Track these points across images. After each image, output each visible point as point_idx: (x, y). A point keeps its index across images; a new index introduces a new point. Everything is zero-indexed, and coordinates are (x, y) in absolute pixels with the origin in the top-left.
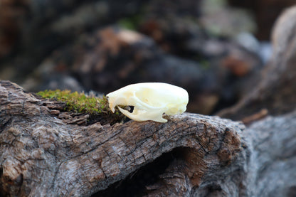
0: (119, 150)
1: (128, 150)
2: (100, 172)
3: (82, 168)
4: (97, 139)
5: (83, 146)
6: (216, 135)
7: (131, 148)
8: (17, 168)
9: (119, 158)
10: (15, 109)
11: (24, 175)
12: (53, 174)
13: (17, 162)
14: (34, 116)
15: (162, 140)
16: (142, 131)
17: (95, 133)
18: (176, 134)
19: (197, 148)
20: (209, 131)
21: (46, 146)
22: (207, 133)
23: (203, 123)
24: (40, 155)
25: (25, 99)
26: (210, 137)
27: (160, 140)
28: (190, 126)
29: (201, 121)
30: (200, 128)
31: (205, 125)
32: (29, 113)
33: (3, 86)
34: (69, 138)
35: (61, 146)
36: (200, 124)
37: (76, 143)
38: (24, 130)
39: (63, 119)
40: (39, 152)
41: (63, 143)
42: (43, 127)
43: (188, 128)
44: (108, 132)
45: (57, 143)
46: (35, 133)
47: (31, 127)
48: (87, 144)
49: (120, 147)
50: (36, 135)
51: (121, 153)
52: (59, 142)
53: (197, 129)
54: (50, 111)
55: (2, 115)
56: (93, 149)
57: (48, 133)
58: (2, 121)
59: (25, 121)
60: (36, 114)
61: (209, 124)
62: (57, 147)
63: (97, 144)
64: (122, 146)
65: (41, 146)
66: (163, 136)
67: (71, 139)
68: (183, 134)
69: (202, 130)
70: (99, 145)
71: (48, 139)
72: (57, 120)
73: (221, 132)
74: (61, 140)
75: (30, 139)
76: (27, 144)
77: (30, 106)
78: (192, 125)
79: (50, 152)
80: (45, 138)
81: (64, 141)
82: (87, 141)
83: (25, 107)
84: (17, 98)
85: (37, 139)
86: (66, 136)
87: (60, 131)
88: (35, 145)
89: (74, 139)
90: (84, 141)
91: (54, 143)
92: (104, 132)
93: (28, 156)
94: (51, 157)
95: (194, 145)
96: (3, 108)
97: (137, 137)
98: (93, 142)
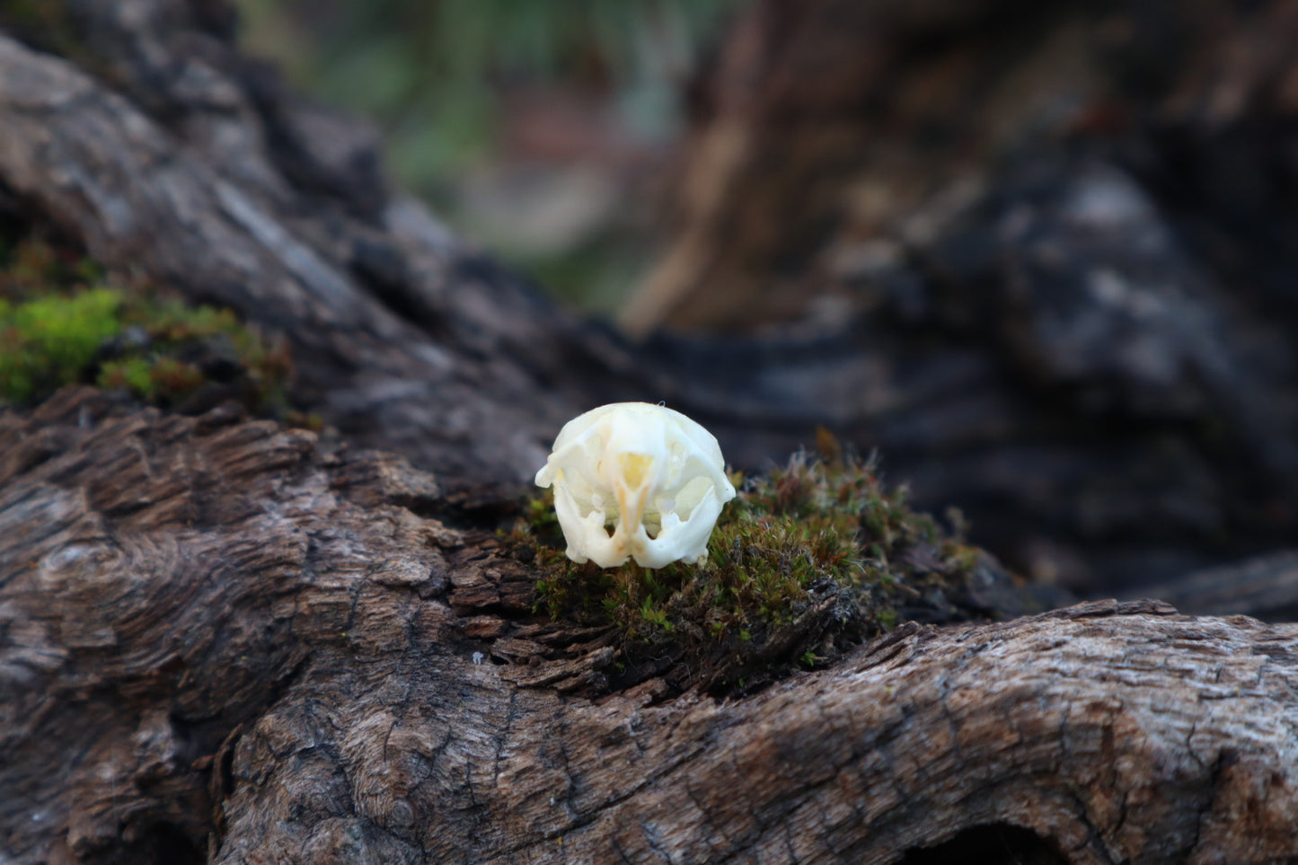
0: (676, 840)
1: (718, 840)
4: (601, 777)
5: (537, 810)
6: (1155, 789)
7: (731, 829)
10: (321, 617)
14: (381, 654)
15: (881, 801)
16: (781, 757)
17: (593, 752)
18: (949, 772)
19: (1068, 840)
20: (1126, 764)
21: (379, 806)
22: (1115, 774)
23: (1101, 718)
24: (334, 854)
25: (371, 567)
26: (1126, 796)
27: (870, 800)
28: (1027, 739)
29: (1096, 707)
30: (1079, 747)
31: (1108, 730)
32: (364, 638)
33: (332, 487)
34: (489, 767)
35: (442, 807)
36: (1079, 727)
37: (505, 797)
38: (323, 725)
39: (507, 663)
40: (334, 839)
41: (456, 793)
42: (384, 715)
43: (1013, 747)
44: (651, 747)
45: (423, 797)
46: (349, 745)
47: (353, 710)
48: (552, 800)
49: (682, 827)
50: (353, 754)
51: (684, 855)
52: (436, 790)
53: (1060, 751)
54: (462, 623)
55: (276, 639)
56: (584, 820)
57: (388, 753)
58: (277, 667)
59: (349, 671)
60: (389, 646)
61: (1130, 727)
62: (425, 814)
63: (600, 798)
64: (692, 823)
65: (363, 806)
66: (885, 780)
67: (493, 775)
68: (990, 772)
69: (1092, 754)
70: (608, 804)
71: (383, 780)
72: (480, 671)
73: (1179, 774)
74: (447, 778)
75: (329, 770)
76: (303, 797)
77: (378, 606)
78: (1032, 734)
79: (394, 835)
80: (372, 775)
81: (462, 783)
82: (552, 787)
83: (358, 609)
84: (344, 560)
85: (354, 769)
86: (477, 759)
87: (454, 736)
88: (341, 801)
89: (502, 775)
90: (538, 789)
91: (408, 798)
92: (634, 746)
93: (288, 855)
94: (400, 853)
95: (1054, 821)
96: (287, 608)
97: (759, 782)
98: (586, 790)
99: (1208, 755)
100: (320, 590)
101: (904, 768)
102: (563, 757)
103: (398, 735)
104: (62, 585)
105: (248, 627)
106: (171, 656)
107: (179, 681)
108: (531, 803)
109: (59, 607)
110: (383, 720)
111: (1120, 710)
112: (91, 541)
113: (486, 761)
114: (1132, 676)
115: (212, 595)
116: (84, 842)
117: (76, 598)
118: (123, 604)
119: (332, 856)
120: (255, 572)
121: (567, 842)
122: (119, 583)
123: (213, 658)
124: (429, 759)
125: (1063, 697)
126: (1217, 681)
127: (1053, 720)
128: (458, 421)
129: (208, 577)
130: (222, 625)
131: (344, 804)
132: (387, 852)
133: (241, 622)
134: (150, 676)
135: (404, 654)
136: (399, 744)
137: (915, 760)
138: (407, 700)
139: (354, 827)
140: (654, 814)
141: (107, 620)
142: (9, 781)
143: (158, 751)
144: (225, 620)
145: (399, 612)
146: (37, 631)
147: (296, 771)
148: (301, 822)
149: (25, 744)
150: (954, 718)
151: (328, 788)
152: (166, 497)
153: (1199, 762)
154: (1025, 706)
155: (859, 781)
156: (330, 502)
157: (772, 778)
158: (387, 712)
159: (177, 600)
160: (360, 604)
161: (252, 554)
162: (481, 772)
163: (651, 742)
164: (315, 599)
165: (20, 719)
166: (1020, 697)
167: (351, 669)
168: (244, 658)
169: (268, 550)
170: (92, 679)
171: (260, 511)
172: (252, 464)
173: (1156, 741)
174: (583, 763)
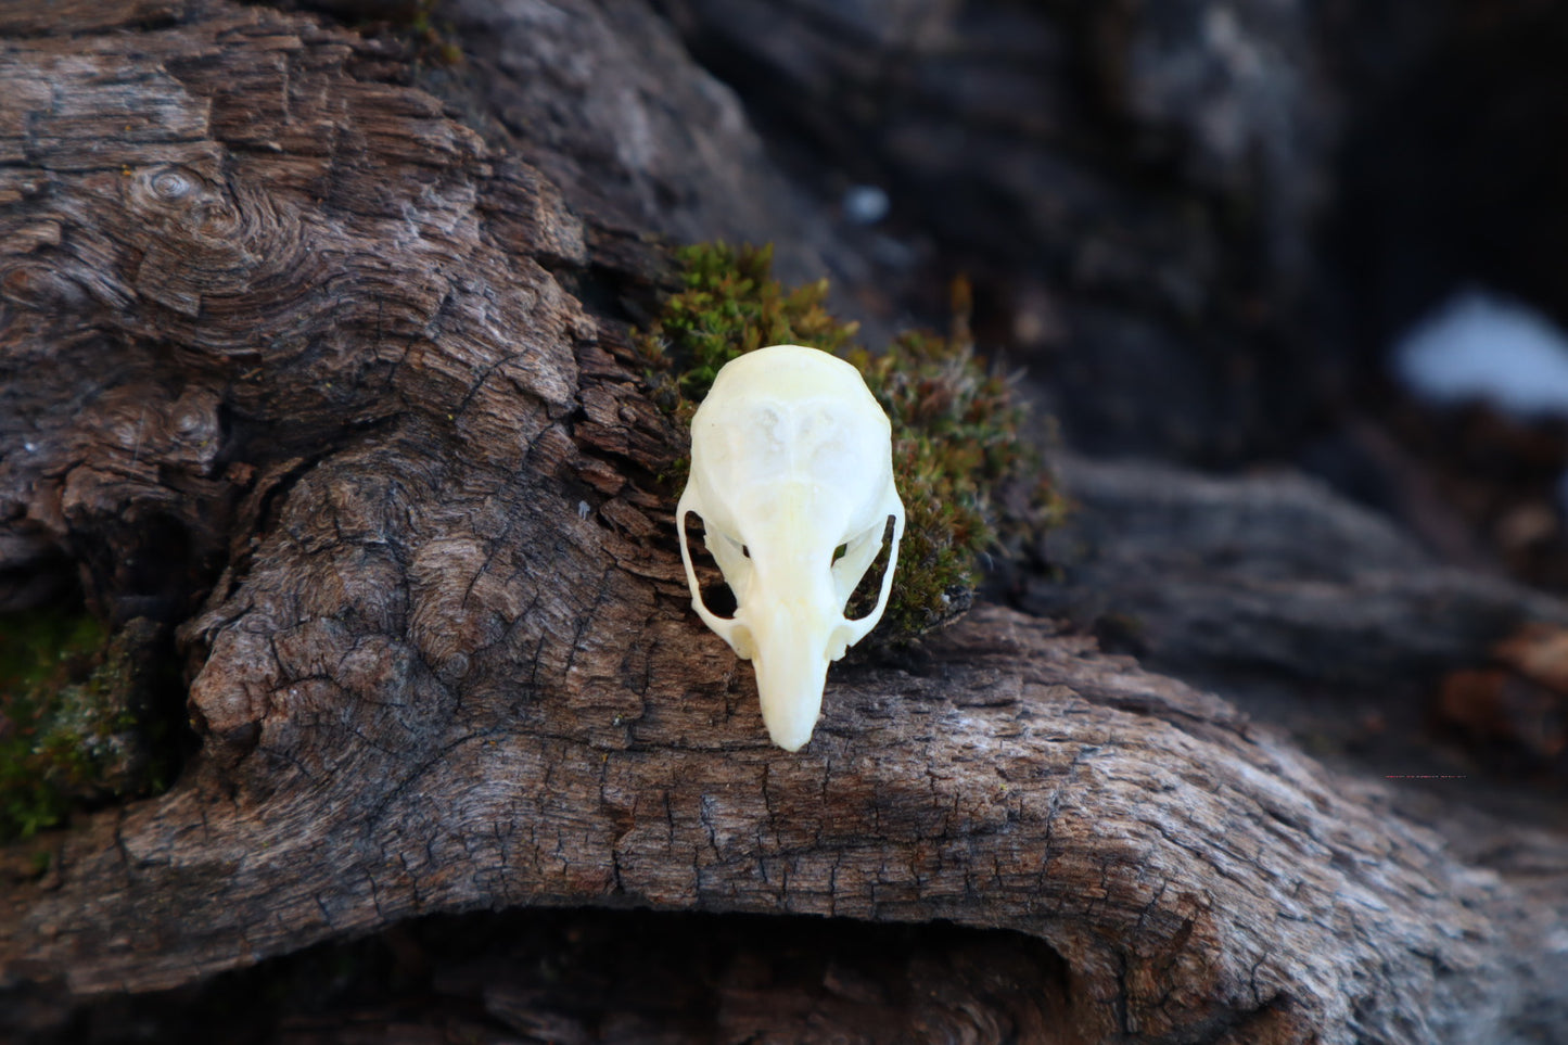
0: (730, 823)
1: (769, 841)
2: (604, 862)
3: (543, 805)
4: (676, 718)
5: (597, 721)
7: (786, 838)
8: (253, 691)
9: (710, 856)
10: (431, 384)
11: (266, 733)
12: (403, 772)
13: (268, 669)
14: (487, 465)
15: (945, 885)
16: (873, 806)
17: (677, 692)
18: (1022, 890)
19: (1098, 990)
20: (1188, 963)
21: (436, 647)
22: (1173, 964)
23: (1186, 912)
24: (375, 684)
25: (507, 354)
26: (1174, 988)
27: (935, 878)
28: (1111, 899)
29: (1187, 898)
30: (1156, 928)
31: (1188, 925)
32: (474, 438)
33: (480, 209)
34: (562, 651)
35: (501, 674)
36: (1164, 913)
37: (569, 693)
38: (398, 518)
39: (612, 530)
40: (379, 669)
41: (520, 665)
42: (474, 549)
43: (1094, 900)
44: (739, 715)
45: (486, 659)
46: (424, 564)
47: (437, 517)
48: (617, 720)
49: (740, 815)
50: (425, 575)
51: (730, 839)
52: (501, 656)
53: (1135, 924)
54: (582, 464)
55: (370, 379)
56: (638, 748)
57: (469, 601)
58: (360, 407)
59: (442, 461)
60: (498, 461)
61: (1211, 932)
62: (479, 671)
63: (666, 736)
64: (752, 817)
65: (417, 635)
66: (959, 869)
67: (565, 665)
68: (1060, 906)
69: (1162, 938)
70: (671, 746)
71: (452, 626)
72: (581, 527)
73: (1235, 1001)
74: (517, 648)
75: (393, 579)
76: (358, 600)
77: (501, 410)
78: (1120, 897)
79: (438, 678)
80: (443, 615)
81: (529, 657)
82: (622, 709)
83: (477, 398)
84: (477, 328)
85: (421, 590)
86: (554, 636)
87: (539, 603)
88: (395, 619)
89: (574, 669)
90: (608, 704)
91: (471, 657)
92: (722, 706)
93: (324, 661)
94: (435, 697)
95: (1091, 968)
96: (392, 351)
97: (839, 816)
98: (653, 722)
99: (1265, 992)
100: (440, 353)
101: (984, 868)
102: (642, 682)
103: (485, 585)
104: (157, 219)
105: (345, 356)
106: (252, 350)
107: (244, 373)
108: (593, 711)
109: (143, 242)
110: (471, 554)
111: (1207, 909)
112: (207, 183)
113: (562, 642)
114: (1224, 861)
115: (324, 305)
116: (80, 508)
117: (167, 242)
118: (222, 279)
119: (372, 686)
120: (378, 298)
121: (611, 762)
122: (227, 254)
123: (294, 369)
124: (508, 624)
125: (1163, 873)
126: (1294, 896)
127: (1145, 896)
128: (582, 67)
129: (325, 284)
130: (316, 339)
131: (398, 625)
132: (424, 692)
133: (340, 347)
134: (216, 358)
135: (511, 479)
136: (485, 599)
137: (998, 865)
138: (502, 539)
139: (404, 662)
140: (717, 789)
141: (197, 286)
142: (12, 394)
143: (197, 444)
144: (323, 336)
145: (524, 428)
146: (106, 251)
147: (360, 566)
148: (345, 625)
149: (47, 364)
150: (1053, 846)
151: (387, 600)
152: (301, 153)
153: (1256, 996)
154: (1125, 869)
155: (934, 859)
156: (473, 234)
157: (855, 819)
158: (478, 546)
159: (282, 295)
160: (480, 394)
161: (380, 277)
162: (553, 652)
163: (740, 711)
164: (431, 360)
165: (49, 337)
166: (1125, 857)
167: (444, 458)
168: (329, 385)
169: (401, 282)
170: (149, 330)
171: (397, 216)
172: (404, 149)
173: (1228, 961)
174: (664, 697)
